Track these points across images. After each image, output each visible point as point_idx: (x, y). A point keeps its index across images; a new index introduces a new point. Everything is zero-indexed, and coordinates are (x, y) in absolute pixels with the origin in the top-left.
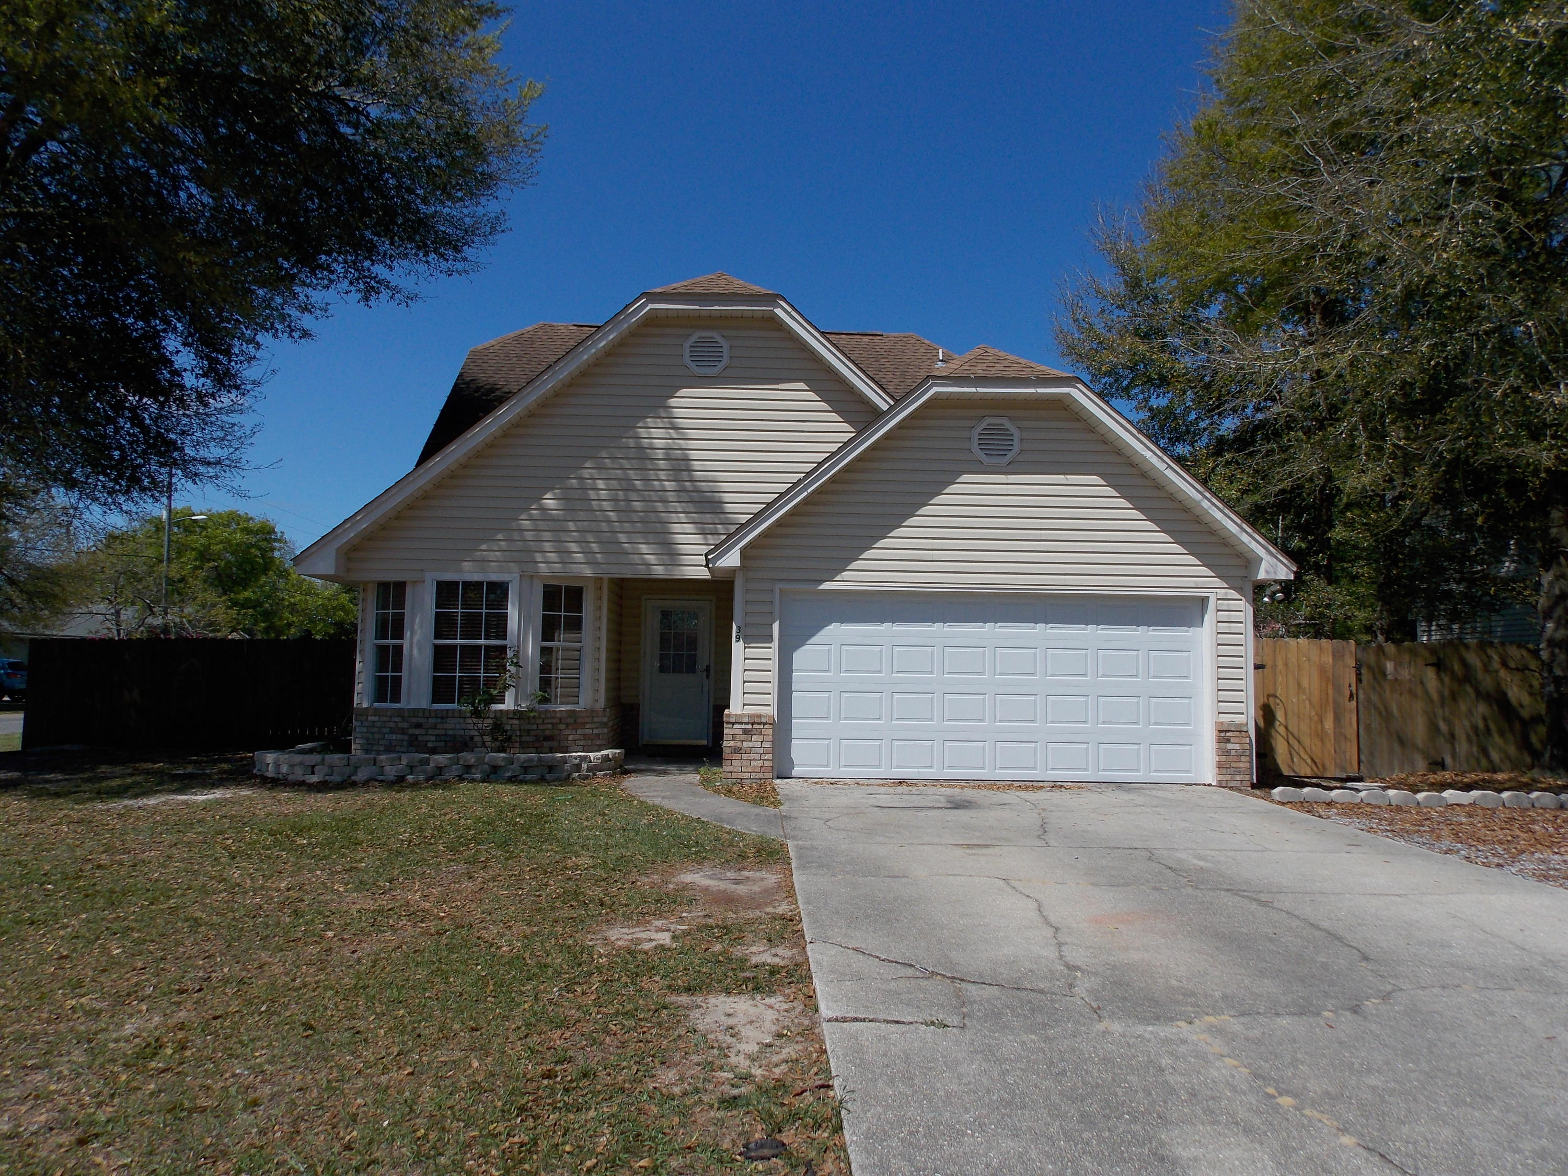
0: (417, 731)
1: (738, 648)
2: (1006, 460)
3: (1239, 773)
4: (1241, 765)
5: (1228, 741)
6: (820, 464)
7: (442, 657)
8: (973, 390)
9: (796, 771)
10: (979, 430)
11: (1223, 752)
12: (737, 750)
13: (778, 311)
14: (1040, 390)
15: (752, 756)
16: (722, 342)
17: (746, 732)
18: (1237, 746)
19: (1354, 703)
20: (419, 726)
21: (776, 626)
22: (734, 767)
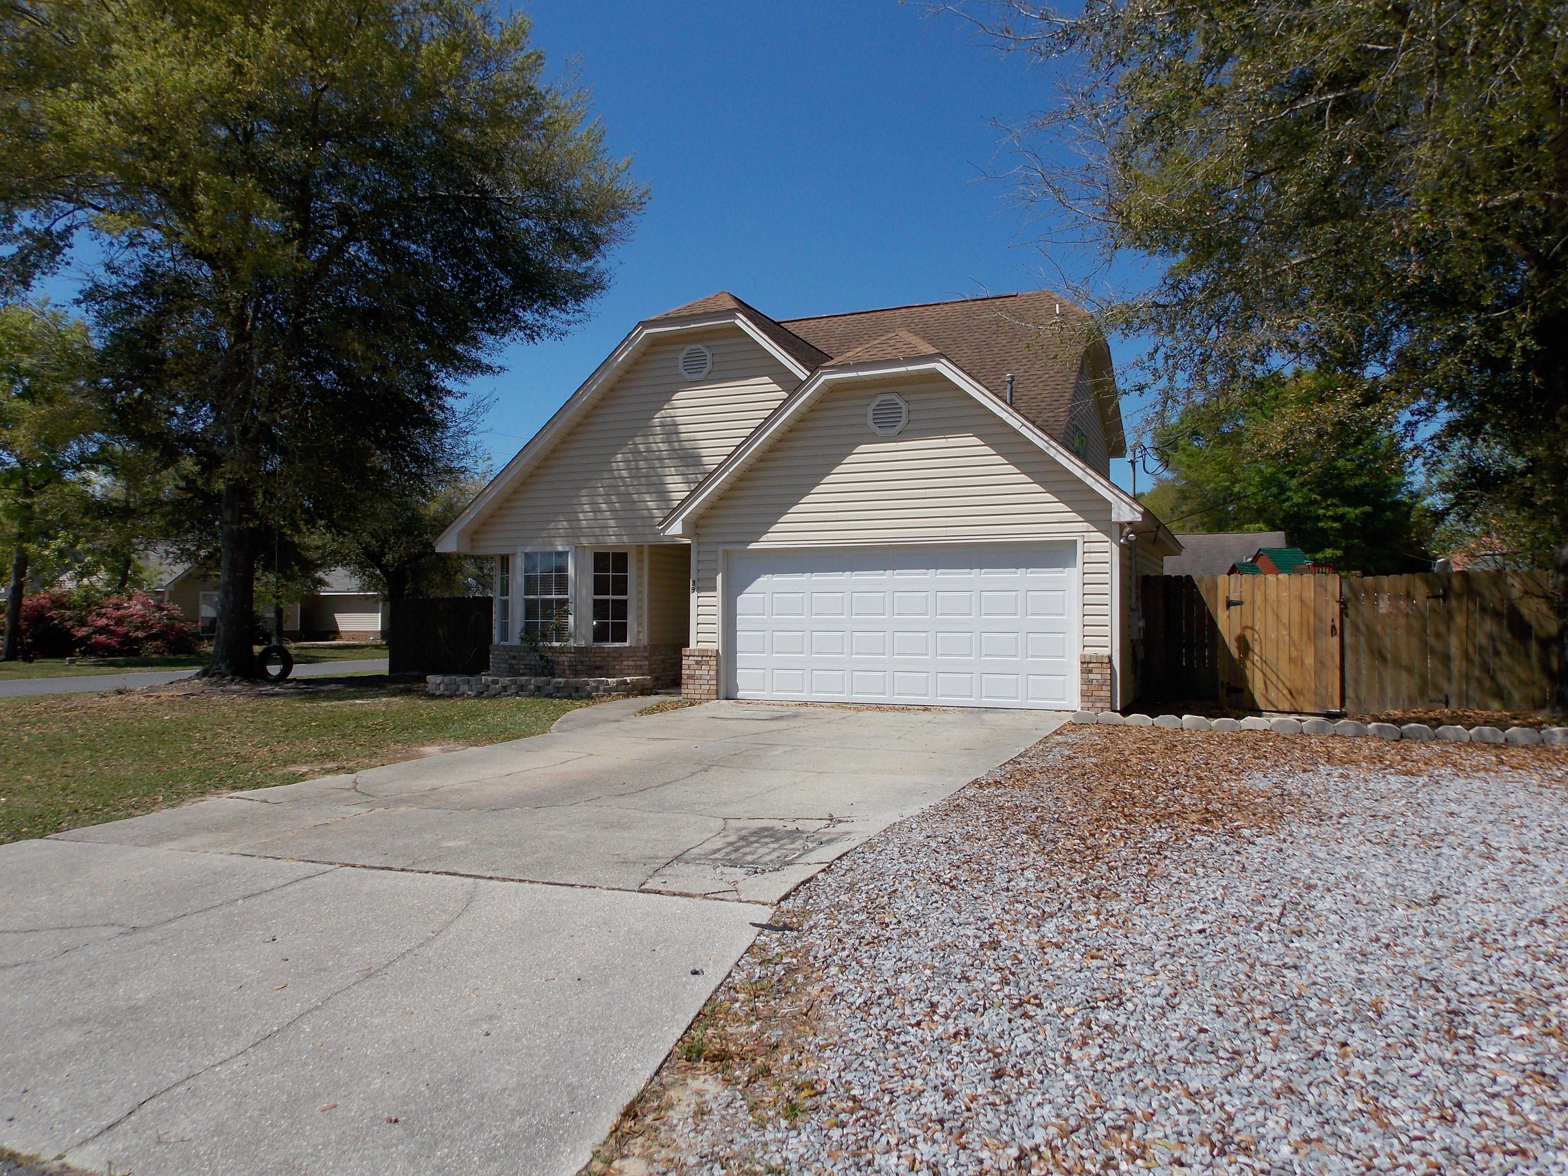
0: (514, 662)
1: (693, 596)
2: (897, 429)
3: (1101, 701)
4: (1102, 693)
5: (1090, 672)
6: (738, 447)
7: (530, 609)
8: (854, 374)
9: (740, 694)
10: (873, 406)
11: (1086, 682)
12: (691, 677)
13: (738, 322)
14: (910, 368)
15: (701, 682)
16: (706, 352)
17: (697, 663)
18: (1099, 677)
19: (1336, 639)
20: (514, 658)
21: (719, 577)
22: (689, 689)
